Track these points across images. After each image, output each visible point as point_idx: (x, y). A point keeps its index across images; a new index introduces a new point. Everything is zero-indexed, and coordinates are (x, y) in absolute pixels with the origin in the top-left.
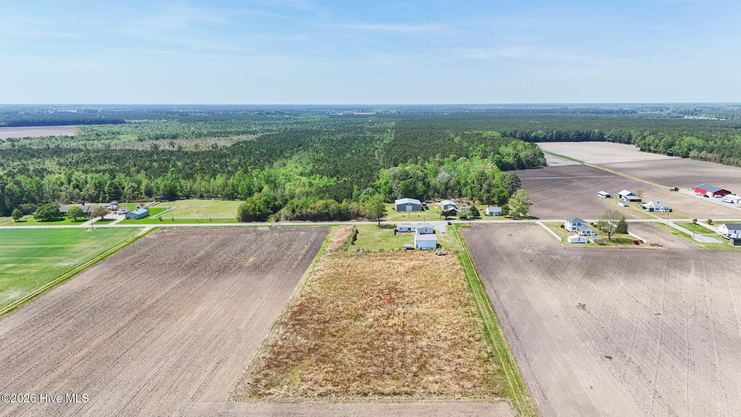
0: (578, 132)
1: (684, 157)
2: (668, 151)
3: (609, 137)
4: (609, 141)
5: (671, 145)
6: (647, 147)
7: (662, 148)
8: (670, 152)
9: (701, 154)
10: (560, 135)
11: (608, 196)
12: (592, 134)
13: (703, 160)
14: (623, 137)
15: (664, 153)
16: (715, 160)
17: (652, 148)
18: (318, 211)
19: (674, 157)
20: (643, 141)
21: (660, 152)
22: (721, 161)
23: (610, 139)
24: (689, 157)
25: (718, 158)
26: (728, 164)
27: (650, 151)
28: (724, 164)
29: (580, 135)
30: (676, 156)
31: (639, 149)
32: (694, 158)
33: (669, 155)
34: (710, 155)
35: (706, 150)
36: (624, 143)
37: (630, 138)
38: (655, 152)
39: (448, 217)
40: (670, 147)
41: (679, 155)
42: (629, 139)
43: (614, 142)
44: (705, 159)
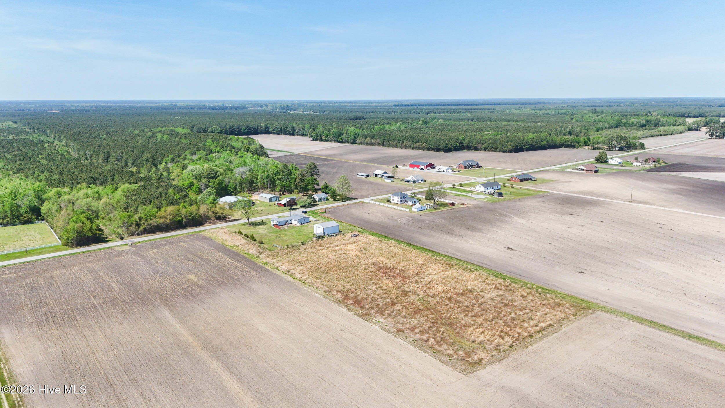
0: (248, 126)
1: (352, 143)
2: (339, 140)
3: (274, 130)
4: (274, 133)
5: (340, 135)
6: (319, 137)
7: (331, 137)
8: (341, 140)
9: (367, 140)
10: (233, 130)
11: (368, 176)
12: (259, 128)
13: (368, 145)
14: (288, 129)
15: (335, 141)
16: (378, 145)
17: (323, 138)
18: (170, 220)
19: (344, 144)
20: (314, 132)
21: (331, 141)
22: (383, 145)
23: (275, 132)
24: (356, 143)
25: (380, 143)
26: (388, 147)
27: (321, 140)
28: (386, 146)
29: (249, 129)
30: (345, 143)
31: (311, 139)
32: (361, 143)
33: (339, 142)
34: (373, 141)
35: (369, 137)
36: (288, 135)
37: (294, 130)
38: (327, 141)
39: (293, 207)
40: (340, 136)
41: (348, 142)
42: (293, 132)
43: (278, 134)
44: (370, 144)
